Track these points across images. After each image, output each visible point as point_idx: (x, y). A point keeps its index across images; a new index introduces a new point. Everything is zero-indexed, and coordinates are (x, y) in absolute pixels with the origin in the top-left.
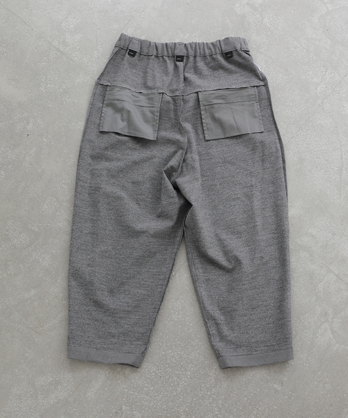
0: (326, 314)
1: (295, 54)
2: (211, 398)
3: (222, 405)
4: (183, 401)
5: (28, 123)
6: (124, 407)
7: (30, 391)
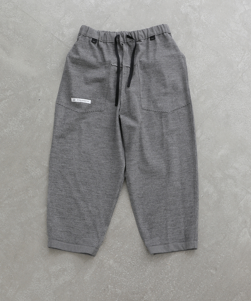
0: (246, 222)
1: (223, 42)
2: (168, 280)
3: (176, 284)
4: (149, 282)
5: (39, 92)
6: (109, 286)
7: (46, 276)
